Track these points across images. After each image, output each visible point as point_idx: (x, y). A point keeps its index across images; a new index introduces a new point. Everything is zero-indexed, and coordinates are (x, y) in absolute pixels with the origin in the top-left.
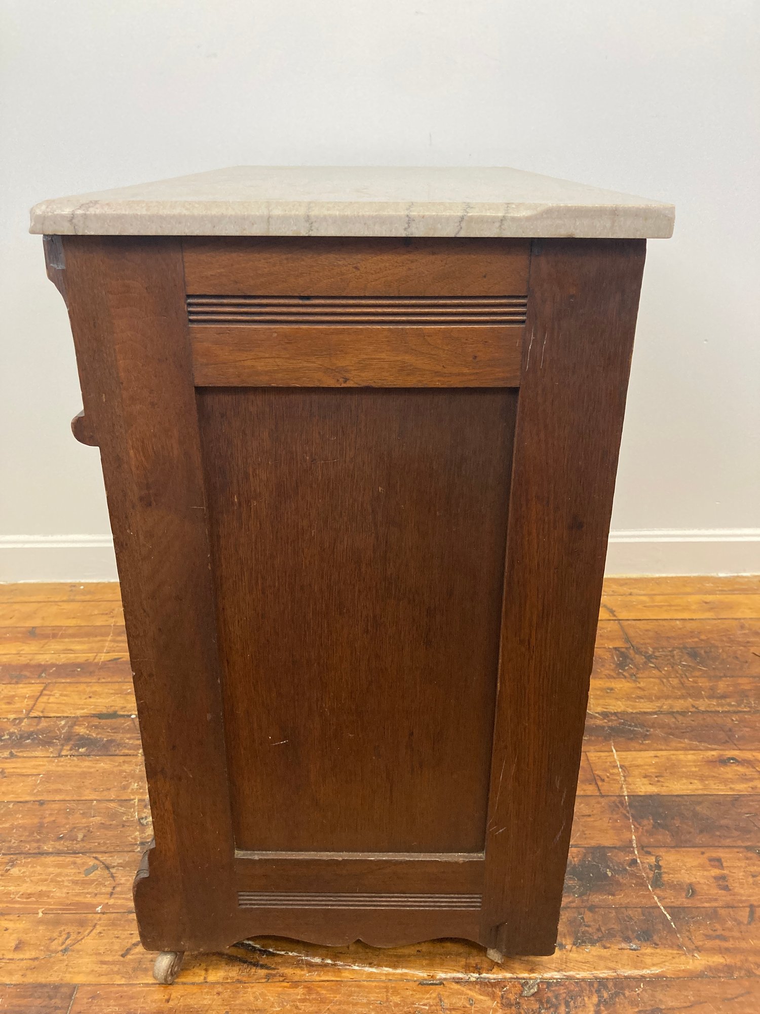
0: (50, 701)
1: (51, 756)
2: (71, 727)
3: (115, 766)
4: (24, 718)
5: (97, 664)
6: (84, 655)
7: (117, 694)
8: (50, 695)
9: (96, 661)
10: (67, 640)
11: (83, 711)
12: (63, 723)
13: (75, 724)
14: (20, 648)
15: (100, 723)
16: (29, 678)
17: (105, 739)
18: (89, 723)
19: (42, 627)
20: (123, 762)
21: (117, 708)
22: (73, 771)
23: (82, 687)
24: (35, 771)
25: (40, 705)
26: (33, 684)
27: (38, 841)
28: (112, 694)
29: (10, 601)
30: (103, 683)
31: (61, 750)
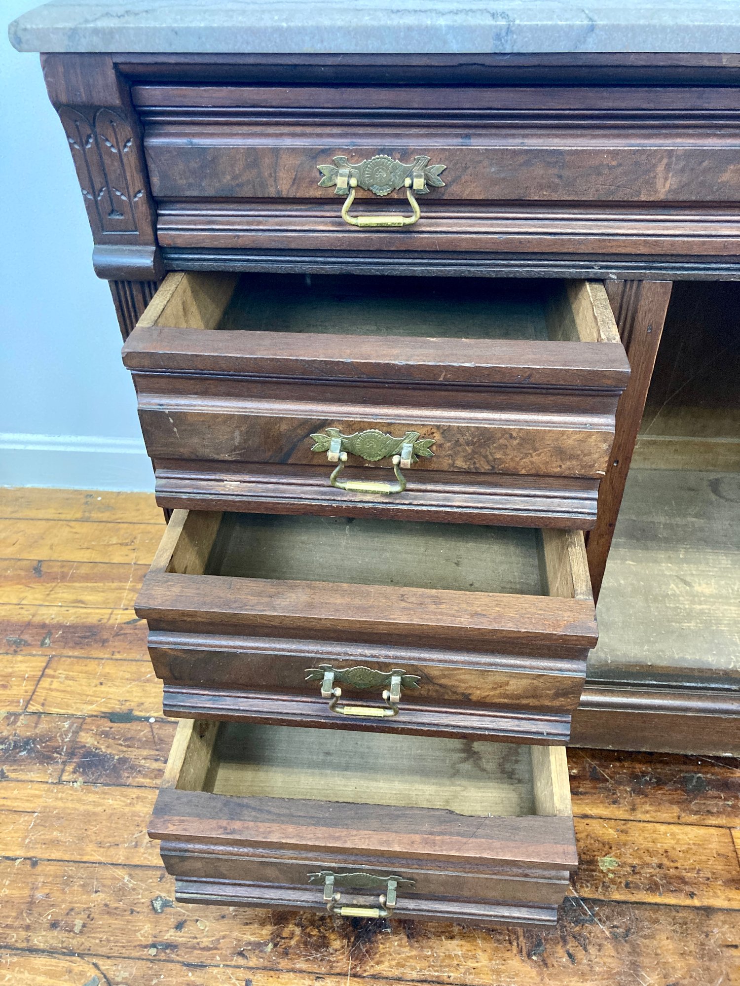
0: (53, 687)
1: (50, 781)
2: (76, 733)
3: (126, 806)
4: (20, 715)
5: (112, 627)
6: (97, 611)
7: (134, 680)
8: (53, 677)
9: (111, 621)
10: (77, 585)
11: (90, 707)
12: (66, 725)
13: (80, 728)
14: (22, 595)
15: (111, 728)
16: (29, 645)
17: (116, 757)
18: (98, 727)
19: (50, 561)
20: (137, 798)
21: (133, 704)
22: (75, 809)
23: (92, 666)
24: (28, 806)
25: (41, 693)
26: (34, 655)
27: (28, 928)
28: (127, 679)
29: (15, 515)
30: (117, 660)
31: (63, 771)
